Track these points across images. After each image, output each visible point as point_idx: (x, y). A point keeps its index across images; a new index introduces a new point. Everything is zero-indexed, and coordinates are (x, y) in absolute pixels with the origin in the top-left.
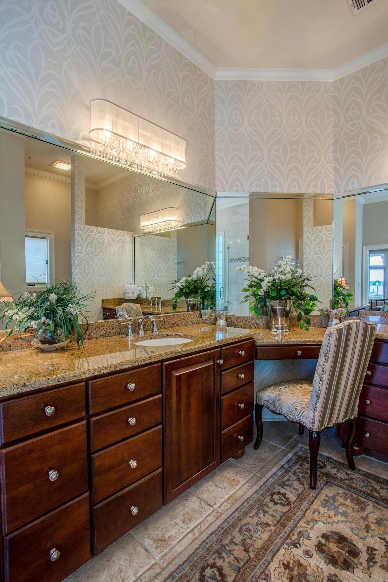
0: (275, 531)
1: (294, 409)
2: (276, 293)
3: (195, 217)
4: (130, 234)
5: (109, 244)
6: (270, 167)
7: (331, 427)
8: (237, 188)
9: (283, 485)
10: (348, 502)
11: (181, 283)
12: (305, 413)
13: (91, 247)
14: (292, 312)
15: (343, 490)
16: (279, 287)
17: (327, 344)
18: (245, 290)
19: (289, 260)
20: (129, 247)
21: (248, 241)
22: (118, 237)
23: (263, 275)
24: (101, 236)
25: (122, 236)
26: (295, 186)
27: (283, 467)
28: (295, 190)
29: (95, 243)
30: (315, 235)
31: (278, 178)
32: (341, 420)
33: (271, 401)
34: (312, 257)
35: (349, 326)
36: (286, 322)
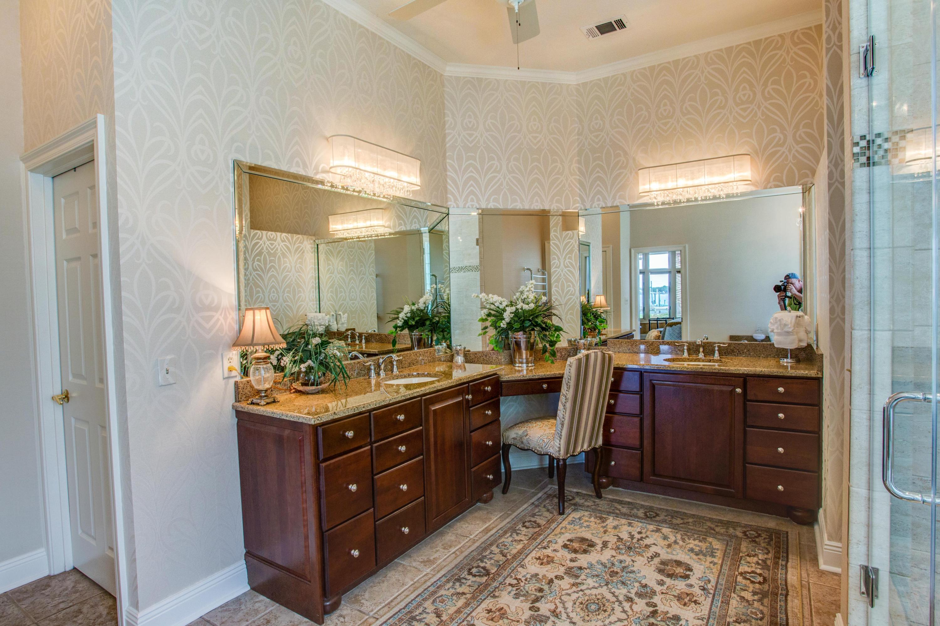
0: (528, 543)
1: (541, 441)
2: (519, 324)
3: (411, 223)
4: (312, 239)
5: (284, 255)
6: (509, 178)
7: (577, 455)
8: (473, 203)
9: (534, 515)
10: (592, 519)
11: (406, 314)
12: (552, 443)
13: (259, 260)
14: (537, 345)
15: (589, 513)
16: (522, 318)
17: (568, 374)
18: (483, 320)
19: (532, 285)
20: (310, 257)
21: (478, 247)
22: (294, 244)
23: (505, 304)
24: (272, 244)
25: (300, 243)
26: (537, 201)
27: (533, 503)
28: (537, 206)
29: (265, 255)
30: (565, 242)
31: (518, 191)
32: (585, 447)
33: (518, 438)
34: (562, 271)
35: (587, 357)
36: (530, 356)
